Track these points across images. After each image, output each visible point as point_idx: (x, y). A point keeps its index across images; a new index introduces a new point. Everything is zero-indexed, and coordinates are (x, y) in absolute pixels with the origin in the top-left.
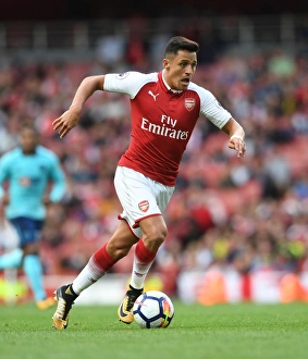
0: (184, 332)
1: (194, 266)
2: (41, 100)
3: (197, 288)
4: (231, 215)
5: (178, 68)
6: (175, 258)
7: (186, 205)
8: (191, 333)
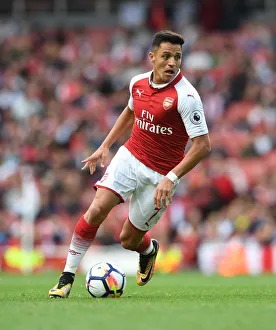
0: (204, 304)
1: (215, 237)
2: (61, 65)
3: (218, 259)
4: (252, 185)
5: (161, 60)
6: (195, 228)
7: (207, 175)
8: (212, 305)
